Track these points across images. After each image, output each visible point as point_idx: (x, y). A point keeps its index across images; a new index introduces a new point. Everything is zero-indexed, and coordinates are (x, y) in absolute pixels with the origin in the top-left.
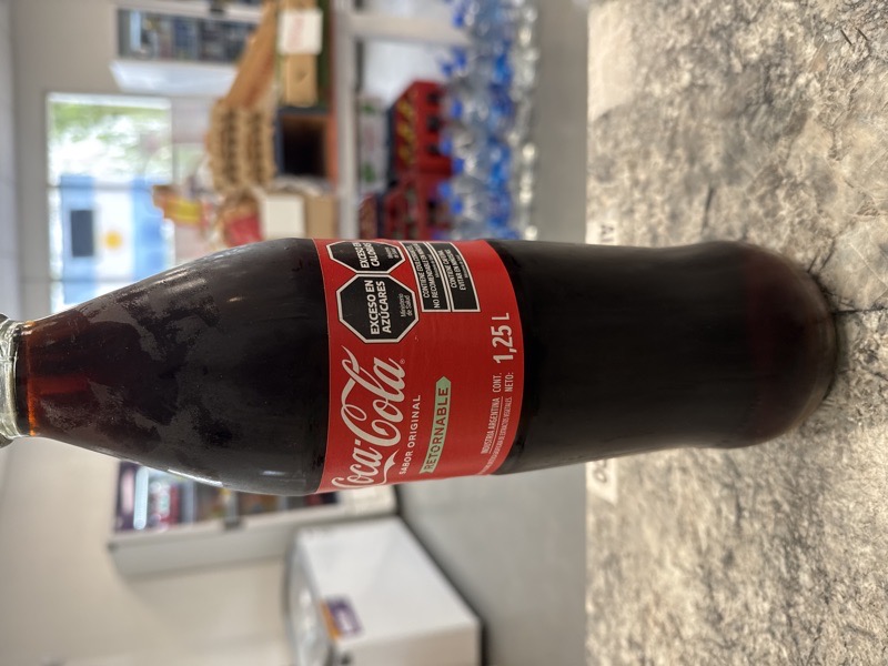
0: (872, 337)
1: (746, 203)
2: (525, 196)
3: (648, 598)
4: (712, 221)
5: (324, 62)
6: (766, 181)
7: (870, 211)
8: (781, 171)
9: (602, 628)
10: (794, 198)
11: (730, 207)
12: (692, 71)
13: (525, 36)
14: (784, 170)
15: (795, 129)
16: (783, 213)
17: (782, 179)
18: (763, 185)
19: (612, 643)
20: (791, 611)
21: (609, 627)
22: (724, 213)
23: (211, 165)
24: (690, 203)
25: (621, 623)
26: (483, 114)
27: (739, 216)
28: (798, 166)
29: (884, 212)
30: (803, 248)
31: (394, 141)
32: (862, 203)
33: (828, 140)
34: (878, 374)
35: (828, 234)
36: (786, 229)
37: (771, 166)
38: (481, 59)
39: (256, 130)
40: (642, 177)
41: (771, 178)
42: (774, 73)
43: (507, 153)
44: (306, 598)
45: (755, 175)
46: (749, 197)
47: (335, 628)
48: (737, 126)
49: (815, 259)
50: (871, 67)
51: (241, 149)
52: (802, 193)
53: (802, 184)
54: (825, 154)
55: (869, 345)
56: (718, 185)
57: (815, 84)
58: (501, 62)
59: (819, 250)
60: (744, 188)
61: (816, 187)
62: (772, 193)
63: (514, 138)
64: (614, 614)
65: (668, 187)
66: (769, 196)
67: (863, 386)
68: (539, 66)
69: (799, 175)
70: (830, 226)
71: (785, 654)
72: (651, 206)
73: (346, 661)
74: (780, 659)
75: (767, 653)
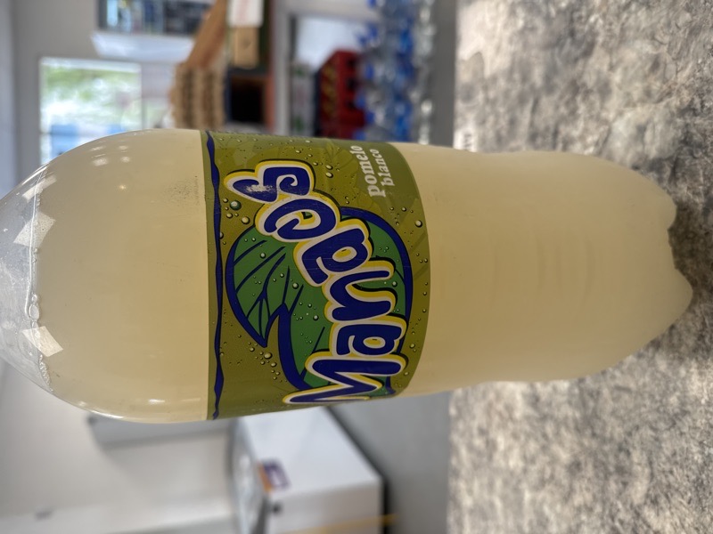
1: (557, 107)
3: (491, 396)
4: (536, 123)
5: (264, 32)
6: (570, 91)
7: (632, 104)
8: (579, 83)
9: (461, 426)
10: (587, 100)
11: (547, 111)
12: (525, 18)
13: (425, 15)
15: (588, 53)
16: (580, 112)
17: (579, 88)
18: (567, 94)
19: (468, 434)
20: (582, 386)
21: (465, 423)
22: (544, 116)
23: (174, 114)
24: (522, 112)
25: (473, 418)
26: (391, 76)
27: (553, 117)
28: (589, 78)
29: (639, 104)
30: (592, 134)
31: (320, 98)
32: (627, 99)
33: (607, 60)
35: (606, 122)
36: (581, 123)
37: (573, 80)
38: (390, 32)
39: (210, 87)
40: (491, 96)
41: (573, 88)
42: (576, 15)
43: (409, 107)
44: (245, 462)
45: (563, 88)
47: (269, 484)
48: (553, 55)
49: (599, 141)
50: (633, 7)
51: (197, 102)
52: (591, 97)
53: (592, 90)
54: (605, 68)
56: (540, 97)
57: (601, 21)
58: (406, 35)
59: (601, 135)
60: (556, 98)
61: (600, 92)
62: (573, 99)
63: (415, 95)
65: (508, 102)
66: (571, 101)
68: (436, 39)
69: (590, 84)
70: (608, 117)
71: (578, 415)
72: (497, 116)
73: (277, 509)
74: (575, 420)
75: (566, 418)
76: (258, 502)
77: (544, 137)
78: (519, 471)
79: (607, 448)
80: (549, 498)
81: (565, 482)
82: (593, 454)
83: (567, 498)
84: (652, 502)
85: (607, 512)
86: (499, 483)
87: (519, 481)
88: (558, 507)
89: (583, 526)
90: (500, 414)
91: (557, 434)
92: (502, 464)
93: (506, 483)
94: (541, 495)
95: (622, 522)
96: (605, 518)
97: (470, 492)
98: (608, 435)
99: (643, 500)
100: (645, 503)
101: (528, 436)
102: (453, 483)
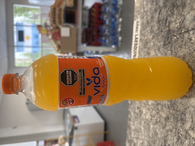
0: (191, 36)
2: (119, 30)
4: (160, 17)
6: (172, 6)
7: (193, 9)
9: (132, 106)
10: (178, 9)
11: (164, 13)
14: (176, 3)
16: (175, 13)
17: (175, 5)
18: (171, 7)
19: (134, 109)
21: (133, 105)
22: (163, 15)
23: (50, 20)
24: (156, 14)
25: (136, 104)
26: (111, 10)
27: (166, 15)
28: (179, 2)
30: (179, 19)
31: (90, 16)
32: (191, 8)
34: (192, 43)
35: (184, 15)
36: (175, 16)
37: (173, 3)
39: (60, 12)
40: (146, 10)
41: (173, 6)
44: (68, 115)
45: (170, 6)
46: (168, 11)
47: (74, 121)
49: (181, 21)
51: (57, 16)
52: (179, 8)
53: (179, 6)
55: (190, 38)
56: (162, 9)
59: (182, 19)
60: (167, 9)
61: (182, 6)
62: (173, 9)
64: (134, 103)
65: (151, 11)
66: (172, 9)
67: (188, 46)
69: (179, 4)
70: (184, 14)
71: (169, 104)
72: (147, 16)
73: (76, 128)
74: (168, 105)
75: (165, 104)
76: (71, 126)
77: (162, 21)
78: (149, 119)
79: (178, 113)
80: (158, 127)
81: (164, 123)
82: (173, 115)
83: (164, 127)
84: (192, 129)
85: (177, 132)
86: (143, 123)
87: (149, 122)
88: (161, 130)
89: (169, 135)
90: (144, 103)
91: (162, 109)
92: (144, 117)
93: (145, 122)
94: (156, 126)
95: (181, 135)
96: (176, 133)
97: (134, 125)
98: (179, 109)
99: (189, 128)
100: (190, 129)
101: (153, 109)
102: (129, 122)
